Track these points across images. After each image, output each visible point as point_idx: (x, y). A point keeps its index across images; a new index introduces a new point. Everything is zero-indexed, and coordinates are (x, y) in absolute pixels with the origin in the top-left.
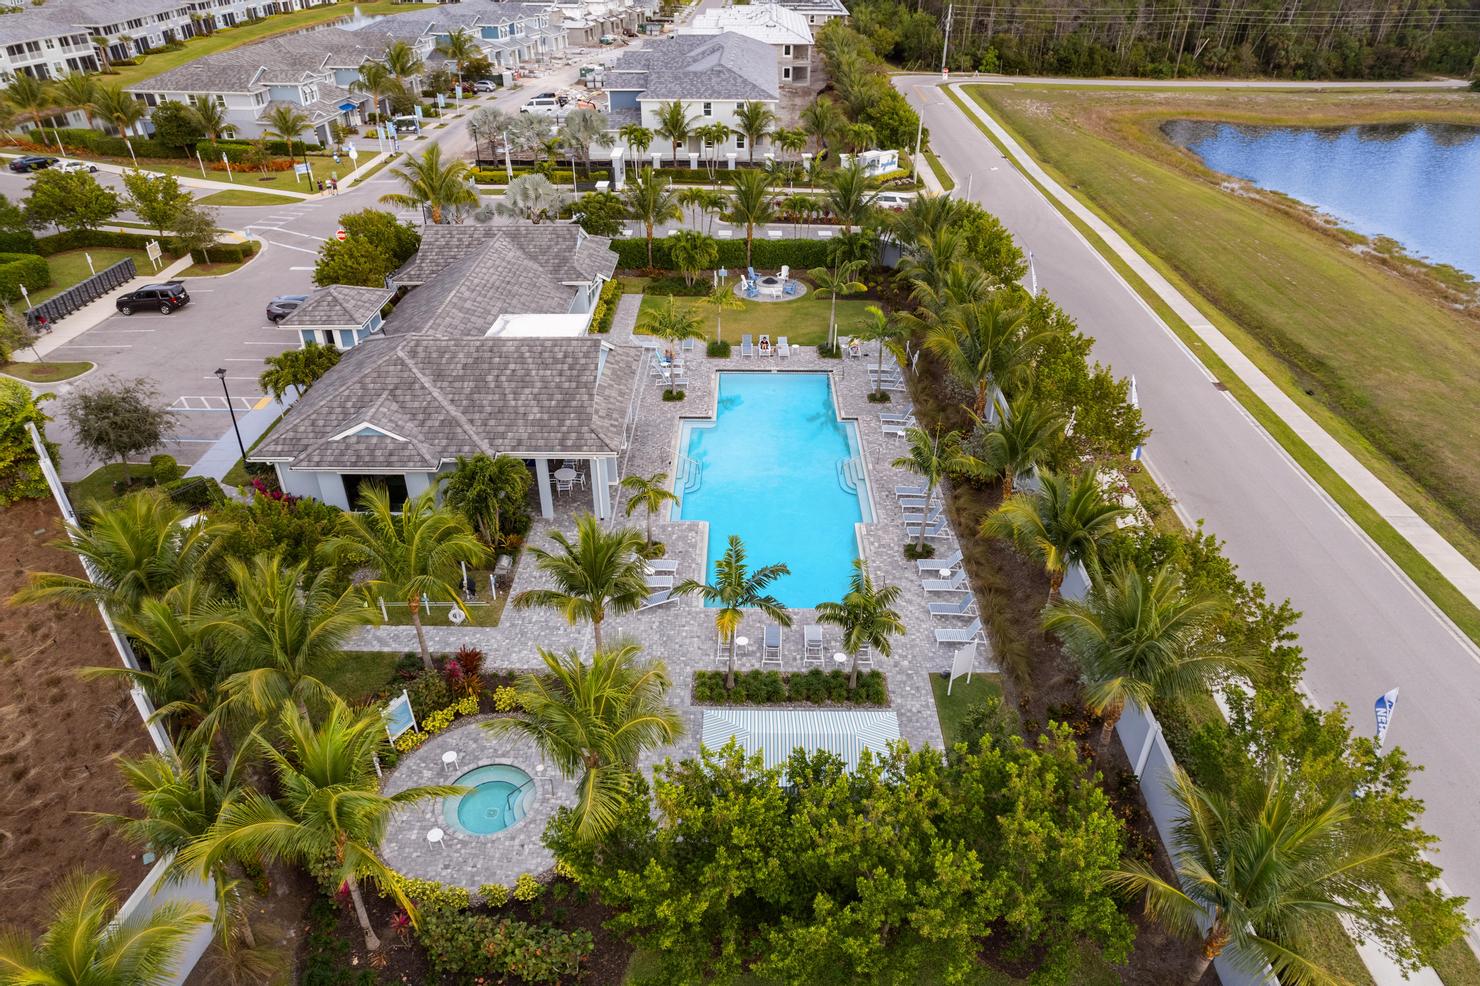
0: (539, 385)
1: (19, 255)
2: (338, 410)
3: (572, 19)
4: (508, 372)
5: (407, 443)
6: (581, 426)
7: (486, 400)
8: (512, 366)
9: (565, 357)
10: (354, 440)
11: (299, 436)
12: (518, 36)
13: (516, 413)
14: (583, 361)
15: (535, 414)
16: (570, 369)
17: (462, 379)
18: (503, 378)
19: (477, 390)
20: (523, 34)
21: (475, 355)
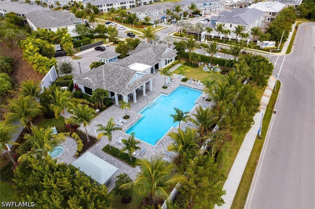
0: (121, 78)
1: (87, 38)
2: (88, 74)
3: (228, 3)
4: (118, 74)
5: (93, 83)
6: (123, 88)
7: (111, 78)
8: (119, 73)
9: (129, 73)
10: (86, 80)
11: (81, 77)
12: (211, 6)
13: (114, 82)
14: (131, 75)
15: (117, 84)
16: (128, 76)
17: (110, 73)
18: (116, 75)
19: (111, 76)
20: (213, 5)
21: (115, 69)
